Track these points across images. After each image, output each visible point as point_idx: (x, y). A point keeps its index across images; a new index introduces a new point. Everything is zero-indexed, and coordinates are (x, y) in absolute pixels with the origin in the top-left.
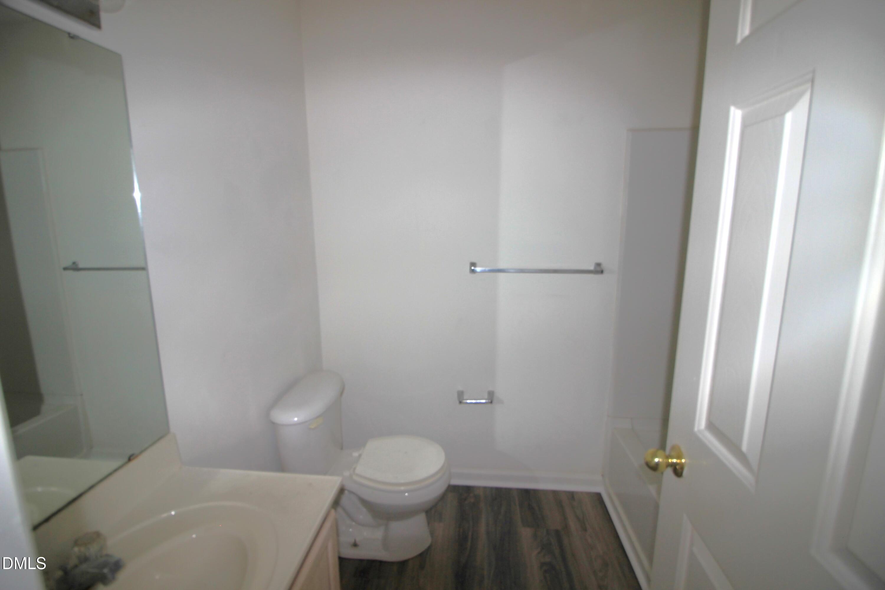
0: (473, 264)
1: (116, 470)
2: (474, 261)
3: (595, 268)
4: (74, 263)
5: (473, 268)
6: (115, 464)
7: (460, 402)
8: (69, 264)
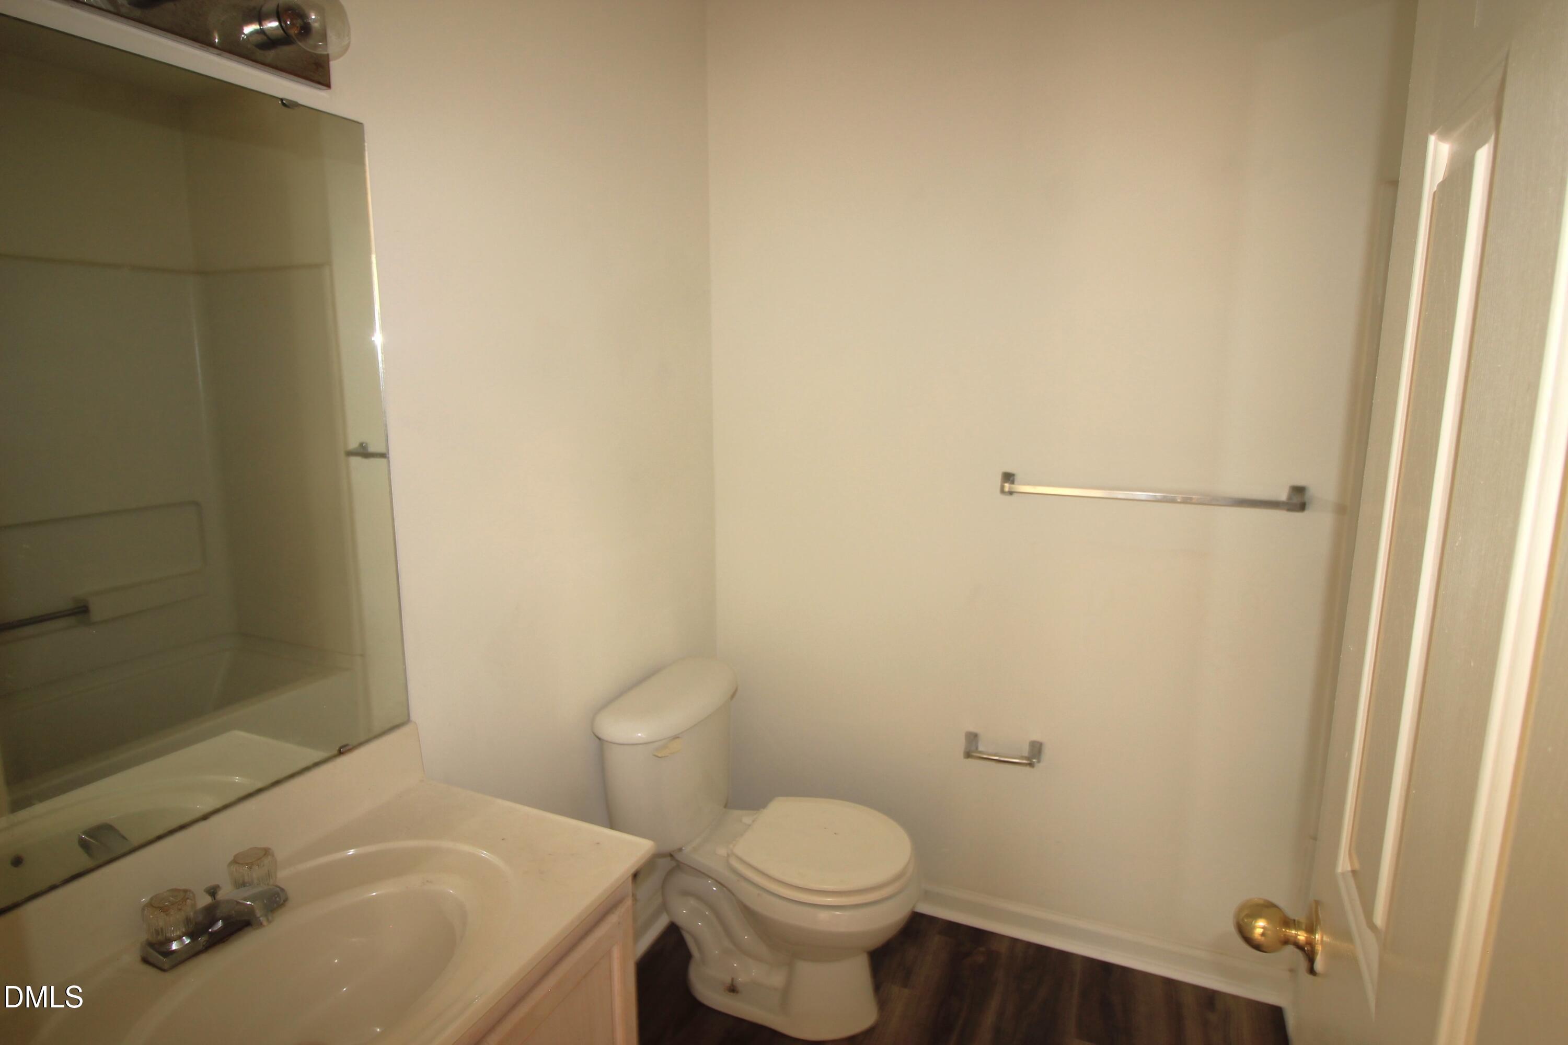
0: (1008, 477)
1: (317, 764)
2: (1009, 470)
3: (1290, 498)
4: (361, 444)
5: (1007, 486)
6: (318, 755)
7: (968, 755)
8: (353, 445)
